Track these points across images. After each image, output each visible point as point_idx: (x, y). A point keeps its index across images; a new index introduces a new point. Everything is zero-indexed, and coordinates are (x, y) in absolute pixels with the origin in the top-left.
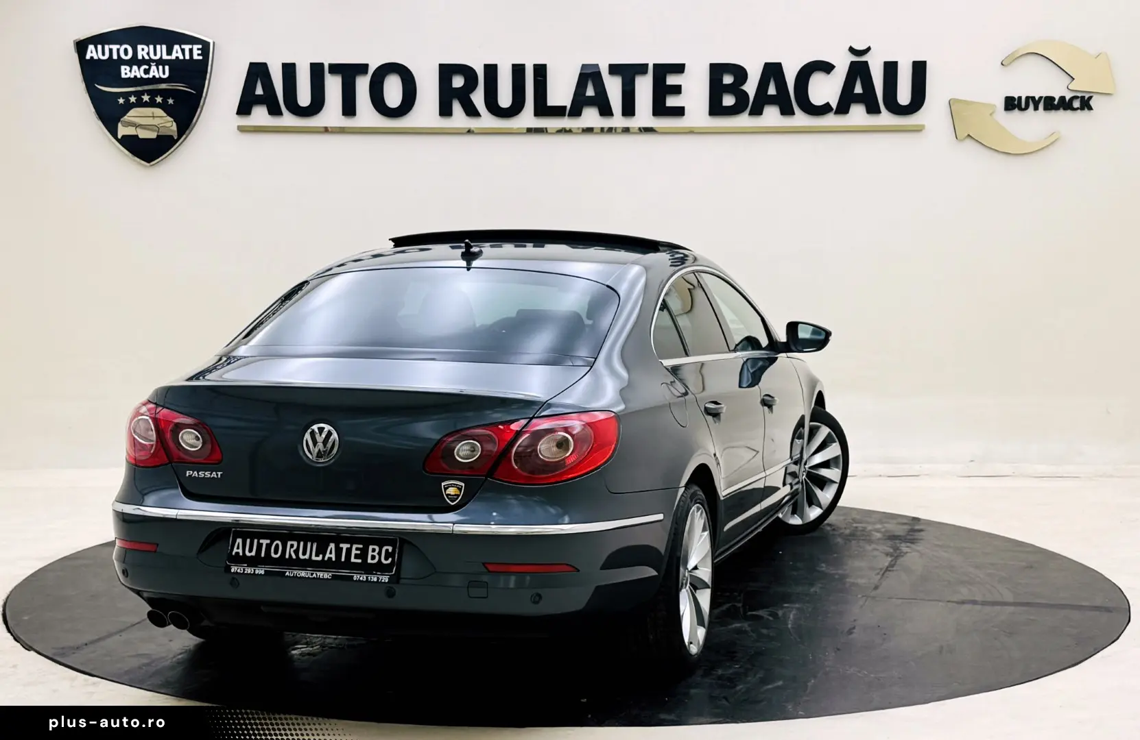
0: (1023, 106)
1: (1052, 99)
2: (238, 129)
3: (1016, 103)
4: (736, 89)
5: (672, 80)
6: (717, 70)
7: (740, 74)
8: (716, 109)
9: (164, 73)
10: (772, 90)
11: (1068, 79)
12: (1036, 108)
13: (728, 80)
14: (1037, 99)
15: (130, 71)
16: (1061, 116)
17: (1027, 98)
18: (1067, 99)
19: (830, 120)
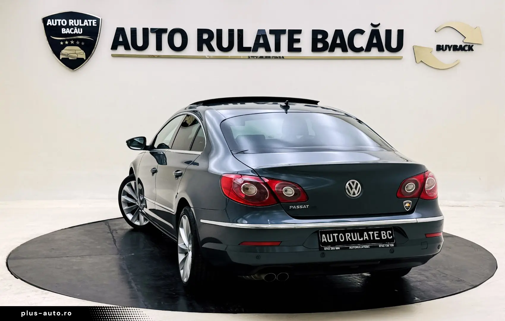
0: (444, 49)
1: (457, 46)
2: (112, 56)
3: (441, 47)
4: (323, 41)
5: (296, 37)
6: (315, 33)
7: (325, 34)
8: (315, 49)
9: (80, 32)
10: (338, 41)
11: (463, 38)
12: (450, 50)
13: (320, 37)
14: (450, 46)
15: (66, 31)
16: (460, 53)
17: (446, 46)
18: (463, 46)
19: (363, 54)
